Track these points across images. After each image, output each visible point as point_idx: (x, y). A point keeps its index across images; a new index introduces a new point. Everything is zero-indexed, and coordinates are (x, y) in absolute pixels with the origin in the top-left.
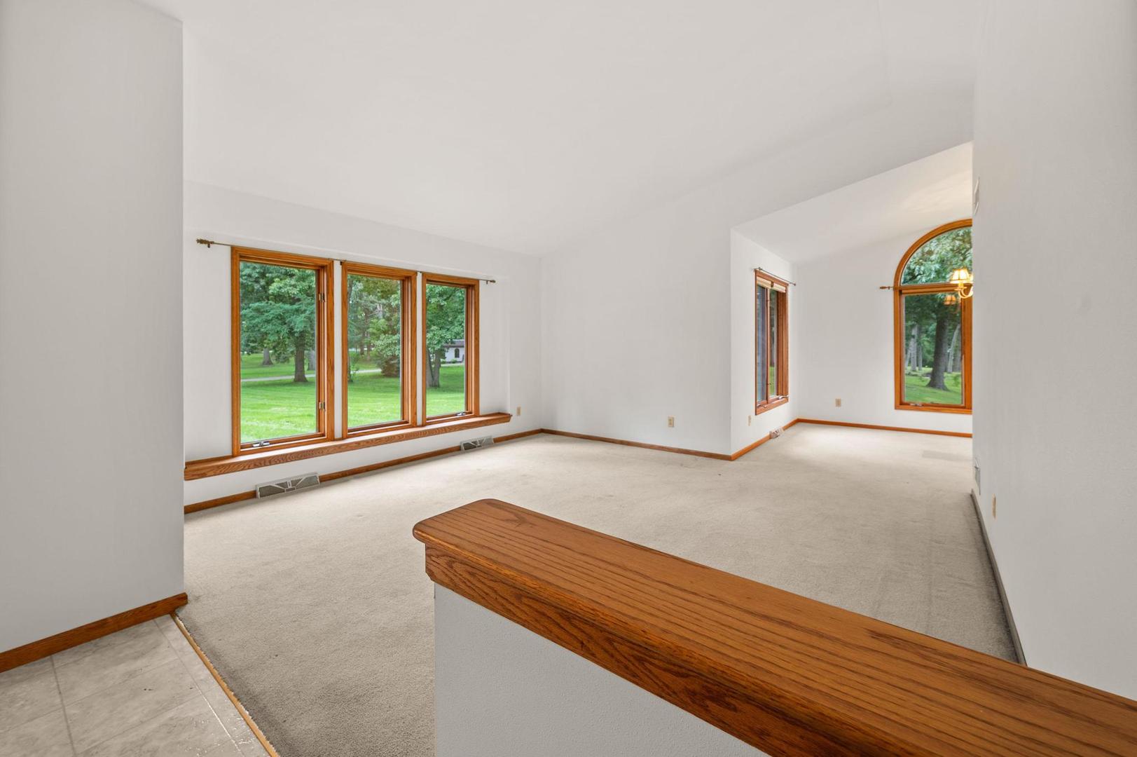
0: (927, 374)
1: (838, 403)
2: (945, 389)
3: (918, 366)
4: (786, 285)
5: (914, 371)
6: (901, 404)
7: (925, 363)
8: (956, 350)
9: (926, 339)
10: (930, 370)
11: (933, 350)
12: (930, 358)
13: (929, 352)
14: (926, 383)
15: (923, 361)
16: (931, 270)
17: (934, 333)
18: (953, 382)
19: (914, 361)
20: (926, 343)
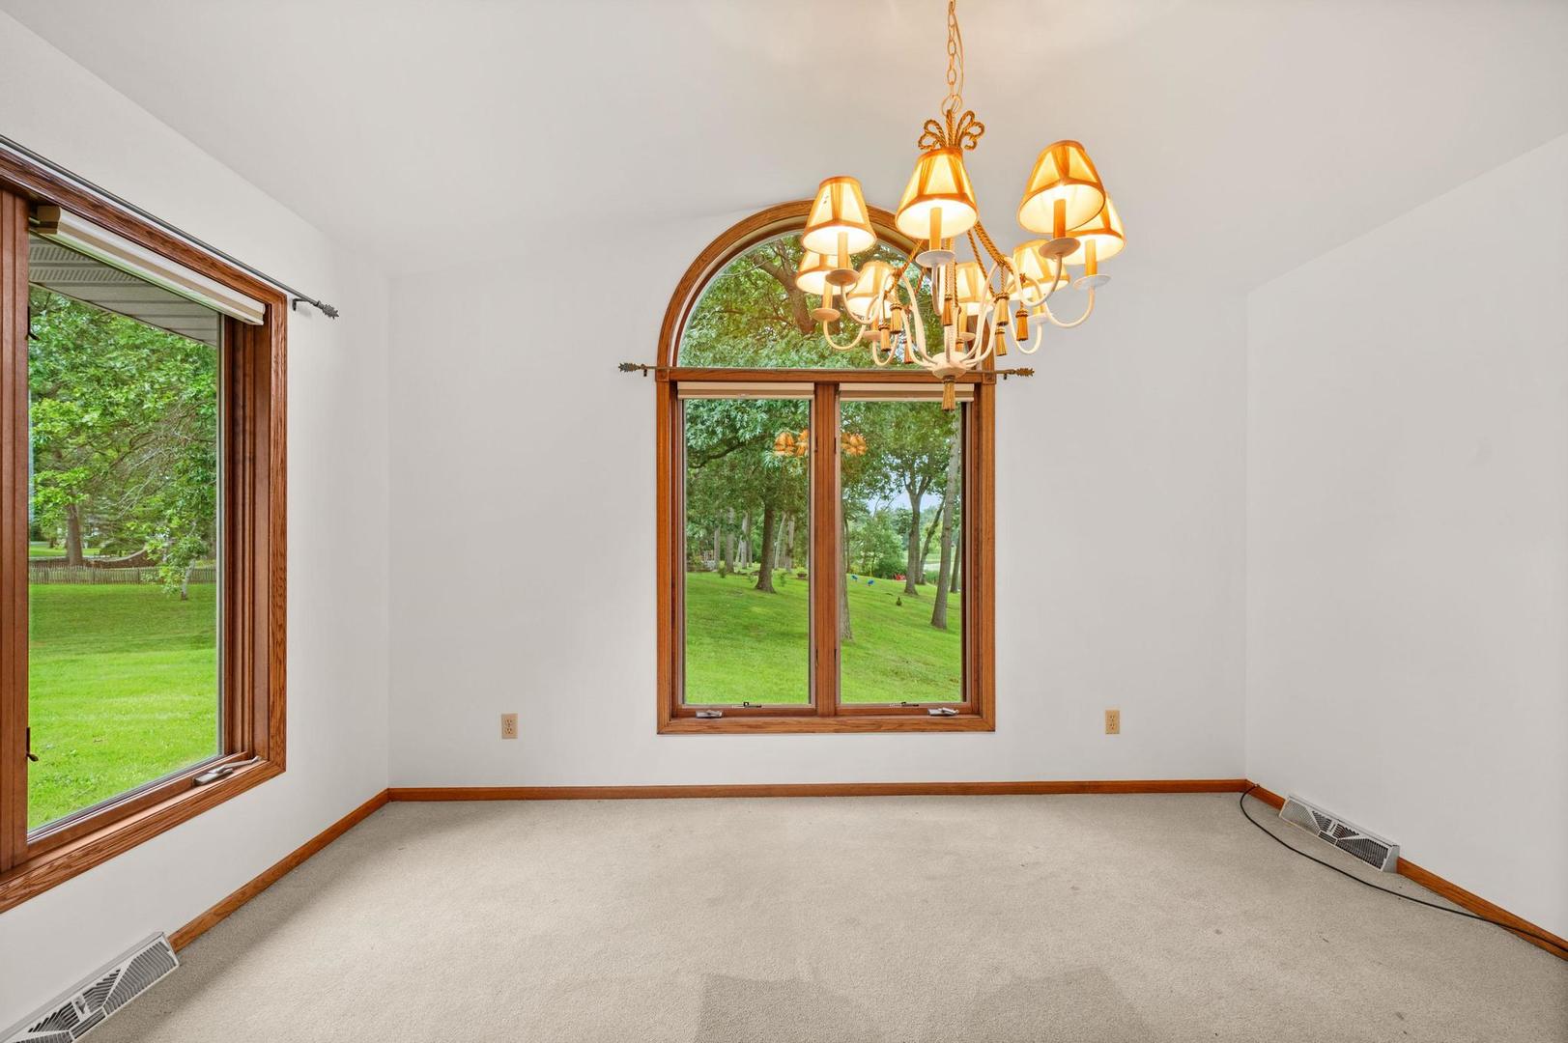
0: (756, 573)
1: (509, 727)
2: (773, 592)
3: (748, 561)
4: (272, 297)
5: (744, 568)
6: (675, 715)
7: (755, 559)
8: (781, 544)
9: (755, 531)
10: (757, 566)
11: (761, 544)
12: (759, 552)
13: (758, 546)
14: (755, 584)
15: (753, 556)
16: (757, 421)
17: (762, 525)
18: (779, 581)
19: (743, 558)
20: (756, 536)
